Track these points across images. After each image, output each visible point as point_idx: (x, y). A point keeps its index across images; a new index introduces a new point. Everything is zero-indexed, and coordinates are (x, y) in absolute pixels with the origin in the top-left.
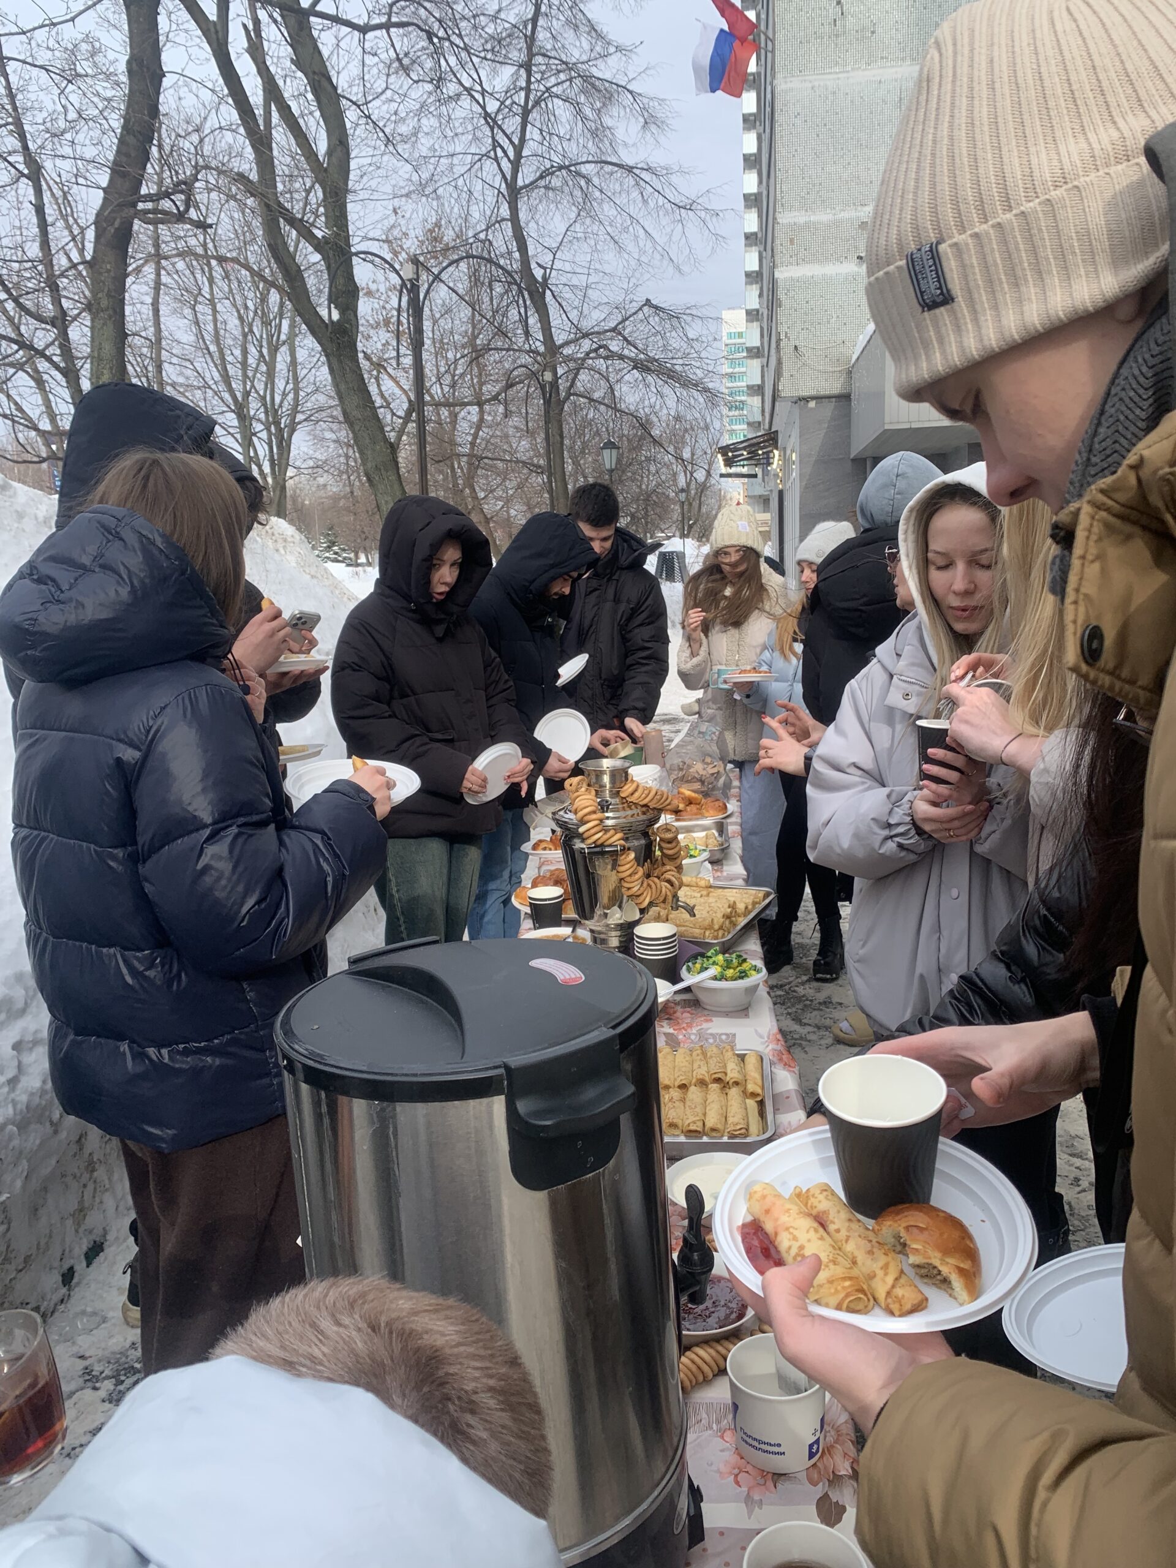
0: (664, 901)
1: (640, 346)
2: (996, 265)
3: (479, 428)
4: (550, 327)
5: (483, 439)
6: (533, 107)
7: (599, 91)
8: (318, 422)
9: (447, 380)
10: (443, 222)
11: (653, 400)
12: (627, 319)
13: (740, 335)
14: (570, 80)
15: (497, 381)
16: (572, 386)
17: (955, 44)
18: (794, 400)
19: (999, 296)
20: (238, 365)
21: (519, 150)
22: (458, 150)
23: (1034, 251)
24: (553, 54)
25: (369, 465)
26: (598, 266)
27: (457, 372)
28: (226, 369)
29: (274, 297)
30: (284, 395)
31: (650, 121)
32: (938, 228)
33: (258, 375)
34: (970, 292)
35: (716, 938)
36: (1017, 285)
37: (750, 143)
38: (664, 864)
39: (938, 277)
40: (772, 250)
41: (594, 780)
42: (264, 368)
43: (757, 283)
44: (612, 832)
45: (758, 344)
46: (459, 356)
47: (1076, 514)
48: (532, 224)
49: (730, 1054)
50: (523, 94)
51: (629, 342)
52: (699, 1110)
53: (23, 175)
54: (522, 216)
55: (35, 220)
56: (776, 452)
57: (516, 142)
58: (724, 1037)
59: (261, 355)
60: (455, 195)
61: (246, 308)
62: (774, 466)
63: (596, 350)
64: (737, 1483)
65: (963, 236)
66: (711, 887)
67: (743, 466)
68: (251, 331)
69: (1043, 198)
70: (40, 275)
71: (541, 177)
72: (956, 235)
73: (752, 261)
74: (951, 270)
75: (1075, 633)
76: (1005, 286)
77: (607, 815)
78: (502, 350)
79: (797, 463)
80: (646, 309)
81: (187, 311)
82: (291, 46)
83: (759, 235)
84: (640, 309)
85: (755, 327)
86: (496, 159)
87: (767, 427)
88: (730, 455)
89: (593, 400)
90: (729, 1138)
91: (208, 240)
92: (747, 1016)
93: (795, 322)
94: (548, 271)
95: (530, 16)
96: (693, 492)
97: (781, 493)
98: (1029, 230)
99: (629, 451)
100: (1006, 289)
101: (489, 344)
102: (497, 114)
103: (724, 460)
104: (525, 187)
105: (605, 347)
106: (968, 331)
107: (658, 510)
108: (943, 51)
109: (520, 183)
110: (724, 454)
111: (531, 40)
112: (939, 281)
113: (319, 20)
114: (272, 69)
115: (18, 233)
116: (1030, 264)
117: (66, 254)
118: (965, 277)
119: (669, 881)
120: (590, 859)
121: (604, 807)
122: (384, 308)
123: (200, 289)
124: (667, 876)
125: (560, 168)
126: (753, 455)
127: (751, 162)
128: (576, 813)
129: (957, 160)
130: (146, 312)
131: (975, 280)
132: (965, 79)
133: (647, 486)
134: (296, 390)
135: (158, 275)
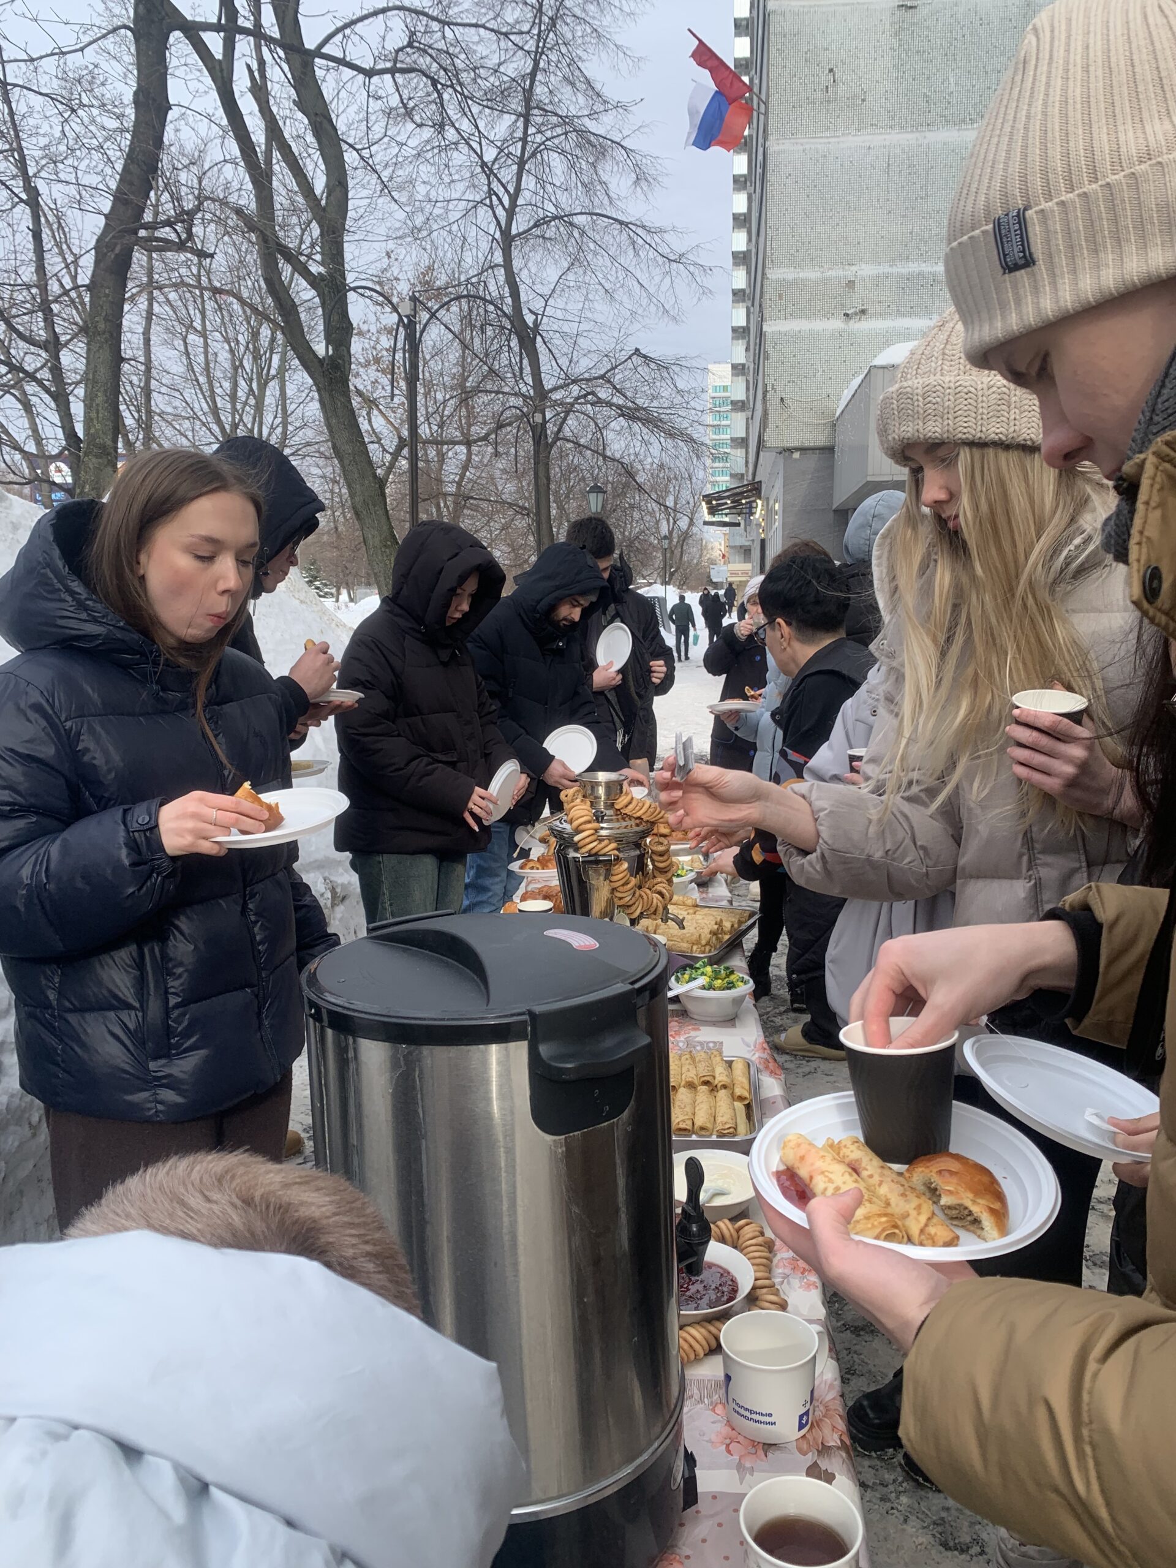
0: (655, 913)
1: (629, 394)
2: (1078, 231)
3: (465, 468)
4: (540, 373)
5: (470, 480)
6: (529, 158)
7: (594, 146)
8: (305, 456)
9: (435, 420)
10: (436, 266)
11: (637, 449)
12: (616, 366)
13: (725, 388)
14: (566, 133)
15: (485, 423)
16: (559, 430)
17: (1052, 31)
18: (779, 450)
19: (1078, 261)
20: (227, 398)
21: (514, 198)
22: (454, 196)
23: (1115, 220)
24: (549, 108)
25: (357, 499)
26: (589, 315)
27: (446, 413)
28: (215, 402)
29: (265, 332)
30: (272, 428)
31: (640, 178)
32: (1026, 195)
33: (247, 408)
34: (1050, 256)
35: (704, 952)
36: (1096, 251)
37: (740, 203)
38: (654, 877)
39: (1022, 241)
40: (760, 306)
41: (589, 792)
42: (252, 401)
43: (743, 338)
44: (606, 842)
45: (744, 398)
46: (448, 397)
47: (1141, 466)
48: (525, 272)
49: (718, 1059)
50: (520, 144)
51: (618, 390)
52: (688, 1109)
53: (21, 200)
54: (517, 264)
55: (31, 246)
56: (759, 502)
57: (512, 191)
58: (711, 1045)
59: (251, 389)
60: (449, 240)
61: (238, 342)
62: (757, 516)
63: (585, 396)
64: (729, 1452)
65: (1050, 204)
66: (697, 906)
67: (726, 515)
68: (242, 365)
69: (1128, 171)
70: (34, 298)
71: (536, 226)
72: (1043, 202)
73: (739, 317)
74: (1036, 235)
75: (1139, 571)
76: (1085, 252)
77: (602, 825)
78: (491, 392)
79: (780, 513)
80: (634, 358)
81: (178, 343)
82: (294, 87)
83: (747, 291)
84: (630, 358)
85: (741, 383)
86: (491, 206)
87: (750, 478)
88: (714, 503)
89: (580, 445)
90: (718, 1136)
91: (203, 272)
92: (734, 1026)
93: (782, 375)
94: (539, 317)
95: (528, 71)
96: (675, 540)
97: (763, 542)
98: (1113, 201)
99: (614, 497)
100: (1086, 255)
101: (478, 386)
102: (493, 163)
103: (709, 508)
104: (519, 235)
105: (593, 393)
106: (1045, 294)
107: (640, 556)
108: (1041, 36)
109: (514, 232)
110: (709, 502)
111: (528, 94)
112: (1023, 245)
113: (324, 62)
114: (275, 109)
115: (13, 257)
116: (1110, 232)
117: (59, 280)
118: (1048, 241)
119: (660, 893)
120: (584, 868)
121: (599, 817)
122: (374, 348)
123: (192, 321)
124: (658, 887)
125: (554, 218)
126: (737, 503)
127: (740, 221)
128: (571, 822)
129: (1050, 134)
130: (136, 341)
131: (1057, 245)
132: (1061, 62)
133: (630, 533)
134: (285, 424)
135: (151, 305)
